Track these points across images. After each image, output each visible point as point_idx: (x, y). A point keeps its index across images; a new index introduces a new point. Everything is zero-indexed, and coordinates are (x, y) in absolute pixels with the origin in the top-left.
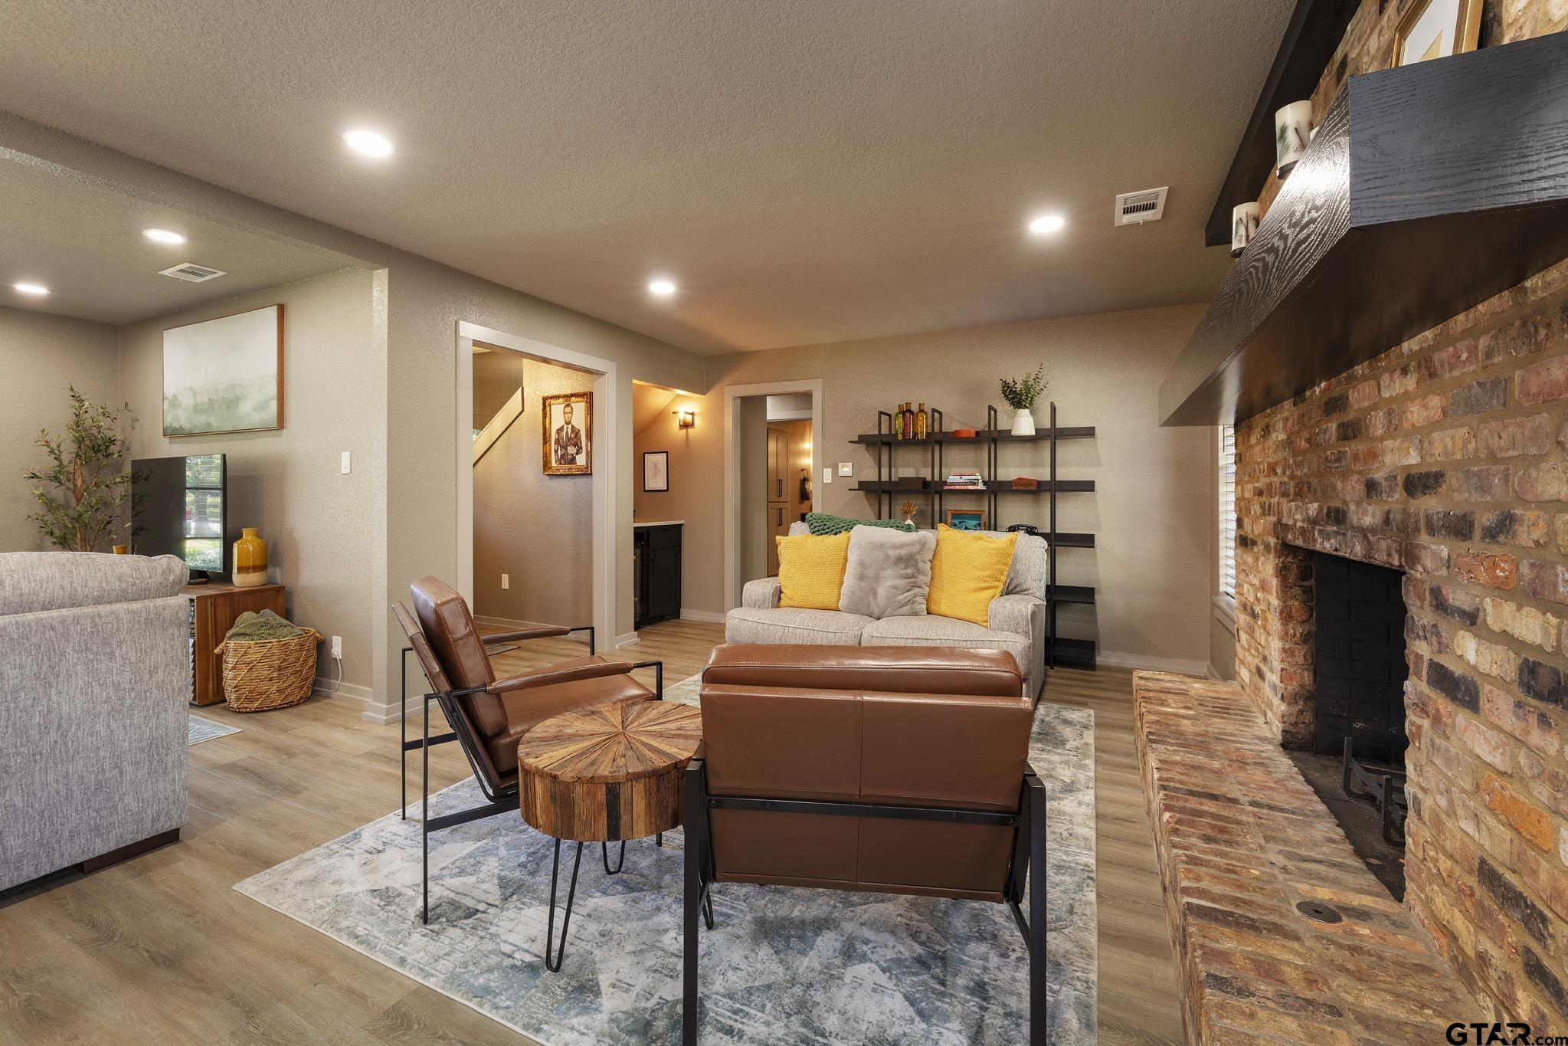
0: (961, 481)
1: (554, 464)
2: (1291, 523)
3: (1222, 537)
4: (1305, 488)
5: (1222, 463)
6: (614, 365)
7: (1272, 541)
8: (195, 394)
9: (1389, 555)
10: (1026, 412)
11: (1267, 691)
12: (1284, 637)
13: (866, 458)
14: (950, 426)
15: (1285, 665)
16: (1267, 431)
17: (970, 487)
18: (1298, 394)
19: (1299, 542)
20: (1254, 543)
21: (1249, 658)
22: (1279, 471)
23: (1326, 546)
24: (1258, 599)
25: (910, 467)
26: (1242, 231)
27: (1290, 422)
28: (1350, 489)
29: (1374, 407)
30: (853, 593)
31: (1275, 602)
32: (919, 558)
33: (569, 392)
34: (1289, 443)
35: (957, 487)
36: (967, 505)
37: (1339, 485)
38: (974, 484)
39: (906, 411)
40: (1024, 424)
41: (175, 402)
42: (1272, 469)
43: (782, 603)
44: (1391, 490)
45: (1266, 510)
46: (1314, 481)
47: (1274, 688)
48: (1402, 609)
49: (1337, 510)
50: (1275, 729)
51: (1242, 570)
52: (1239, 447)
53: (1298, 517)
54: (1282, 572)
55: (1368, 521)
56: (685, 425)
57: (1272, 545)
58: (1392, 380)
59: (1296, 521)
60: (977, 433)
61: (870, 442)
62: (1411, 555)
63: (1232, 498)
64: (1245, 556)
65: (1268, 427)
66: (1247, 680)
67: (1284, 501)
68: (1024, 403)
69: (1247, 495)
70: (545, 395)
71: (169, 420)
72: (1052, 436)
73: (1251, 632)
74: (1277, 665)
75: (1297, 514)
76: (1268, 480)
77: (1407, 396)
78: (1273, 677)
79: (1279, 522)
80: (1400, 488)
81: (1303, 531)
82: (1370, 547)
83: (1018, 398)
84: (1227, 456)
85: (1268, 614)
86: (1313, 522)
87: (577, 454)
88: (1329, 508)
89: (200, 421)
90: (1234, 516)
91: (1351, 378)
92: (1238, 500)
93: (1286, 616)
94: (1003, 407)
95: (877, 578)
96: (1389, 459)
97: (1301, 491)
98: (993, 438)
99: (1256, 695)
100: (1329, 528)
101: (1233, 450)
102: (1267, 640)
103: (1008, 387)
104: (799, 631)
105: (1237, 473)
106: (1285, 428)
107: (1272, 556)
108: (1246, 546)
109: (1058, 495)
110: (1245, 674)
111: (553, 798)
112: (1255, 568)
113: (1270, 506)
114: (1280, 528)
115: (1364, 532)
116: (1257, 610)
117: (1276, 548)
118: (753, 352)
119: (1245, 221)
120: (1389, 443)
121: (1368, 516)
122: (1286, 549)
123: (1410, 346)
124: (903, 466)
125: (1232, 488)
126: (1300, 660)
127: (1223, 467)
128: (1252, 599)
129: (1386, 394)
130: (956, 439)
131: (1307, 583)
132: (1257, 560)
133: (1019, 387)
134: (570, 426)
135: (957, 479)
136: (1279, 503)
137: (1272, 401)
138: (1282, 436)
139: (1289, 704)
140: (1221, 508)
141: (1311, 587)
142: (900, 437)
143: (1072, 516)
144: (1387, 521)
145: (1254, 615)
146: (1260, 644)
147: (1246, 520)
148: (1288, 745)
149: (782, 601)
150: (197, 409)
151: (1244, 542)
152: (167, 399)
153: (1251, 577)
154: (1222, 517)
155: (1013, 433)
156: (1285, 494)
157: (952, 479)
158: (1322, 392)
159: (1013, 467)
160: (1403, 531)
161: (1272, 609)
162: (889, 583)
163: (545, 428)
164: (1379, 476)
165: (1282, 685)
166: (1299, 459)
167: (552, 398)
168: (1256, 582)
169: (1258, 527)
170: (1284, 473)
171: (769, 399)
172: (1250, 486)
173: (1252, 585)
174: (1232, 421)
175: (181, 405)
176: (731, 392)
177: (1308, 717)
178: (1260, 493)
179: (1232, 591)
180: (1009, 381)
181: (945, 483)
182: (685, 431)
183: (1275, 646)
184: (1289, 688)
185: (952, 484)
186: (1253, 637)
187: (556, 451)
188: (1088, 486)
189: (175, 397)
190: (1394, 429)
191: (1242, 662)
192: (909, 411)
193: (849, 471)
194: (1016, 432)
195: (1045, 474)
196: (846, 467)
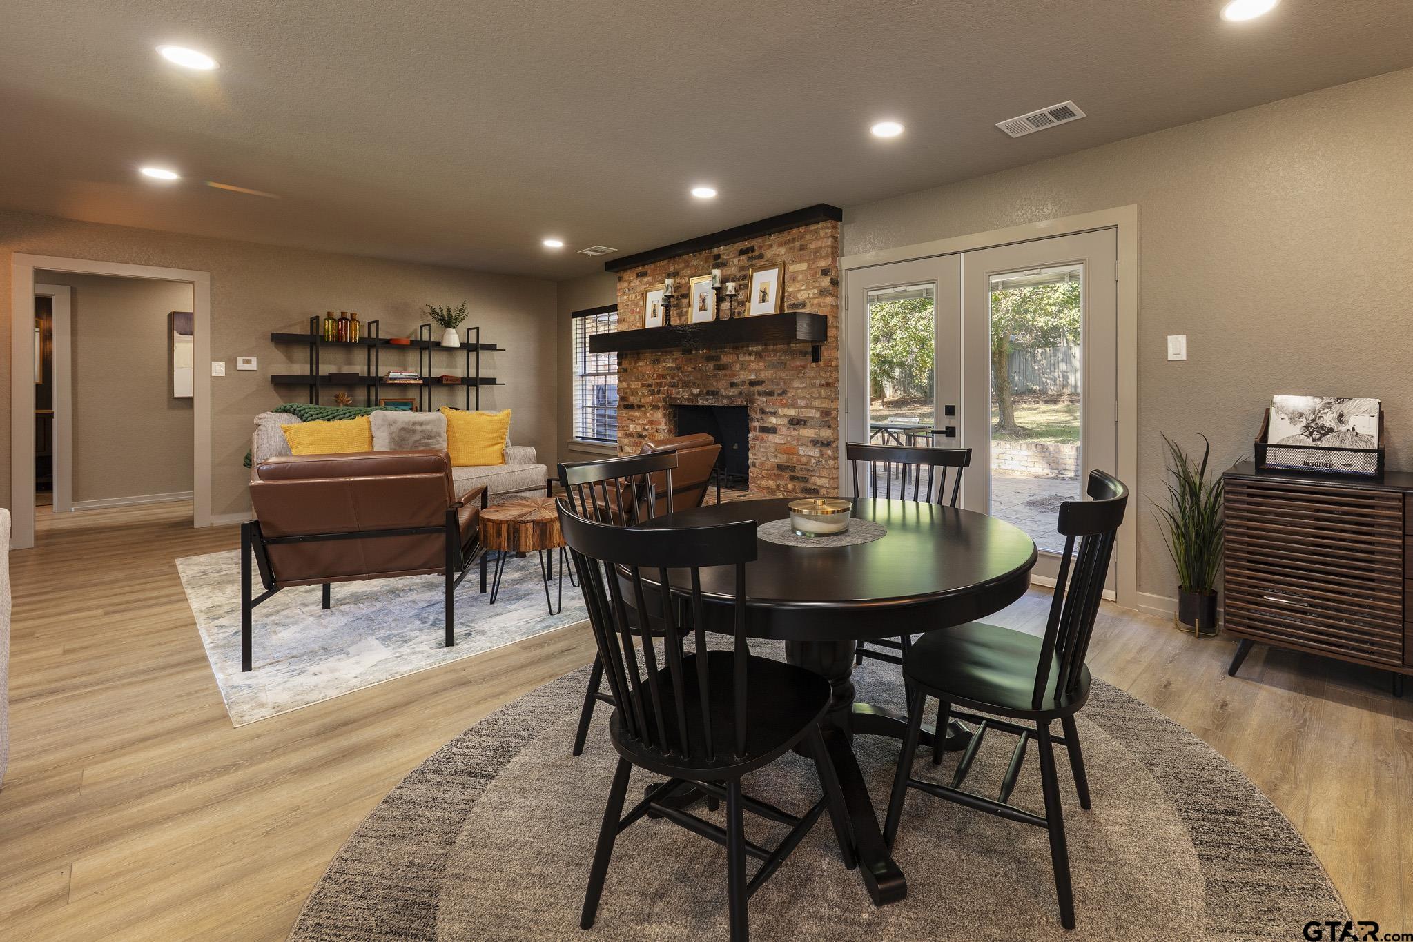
0: (402, 377)
2: (679, 396)
4: (691, 384)
7: (661, 404)
9: (743, 403)
10: (453, 331)
13: (280, 353)
17: (409, 382)
18: (687, 352)
19: (686, 403)
20: (642, 406)
22: (668, 377)
24: (645, 429)
25: (330, 363)
27: (678, 361)
29: (734, 362)
31: (664, 427)
35: (401, 382)
36: (401, 395)
38: (413, 380)
39: (337, 319)
40: (453, 338)
42: (661, 376)
45: (656, 392)
49: (713, 391)
51: (627, 419)
52: (623, 366)
54: (669, 415)
55: (730, 394)
57: (662, 406)
58: (744, 356)
59: (683, 396)
60: (412, 342)
61: (282, 340)
62: (751, 401)
64: (631, 413)
65: (658, 360)
67: (673, 389)
68: (452, 325)
69: (632, 387)
72: (477, 348)
73: (637, 444)
76: (657, 381)
77: (750, 361)
79: (668, 397)
80: (747, 385)
81: (688, 399)
82: (731, 401)
83: (448, 322)
85: (656, 434)
86: (695, 396)
88: (708, 391)
91: (723, 352)
94: (437, 326)
98: (425, 346)
100: (707, 397)
107: (660, 411)
108: (632, 408)
112: (643, 417)
113: (659, 390)
115: (728, 398)
116: (645, 433)
117: (664, 407)
120: (742, 372)
122: (671, 407)
123: (752, 348)
128: (638, 430)
129: (741, 359)
132: (646, 413)
135: (398, 375)
136: (668, 390)
144: (740, 394)
145: (641, 437)
151: (629, 407)
153: (638, 421)
155: (442, 345)
157: (392, 375)
158: (704, 353)
160: (748, 396)
161: (661, 431)
164: (737, 381)
168: (645, 422)
169: (647, 399)
172: (637, 383)
173: (639, 424)
178: (649, 386)
181: (385, 378)
185: (394, 379)
188: (491, 382)
193: (253, 366)
194: (445, 344)
195: (460, 372)
196: (248, 362)
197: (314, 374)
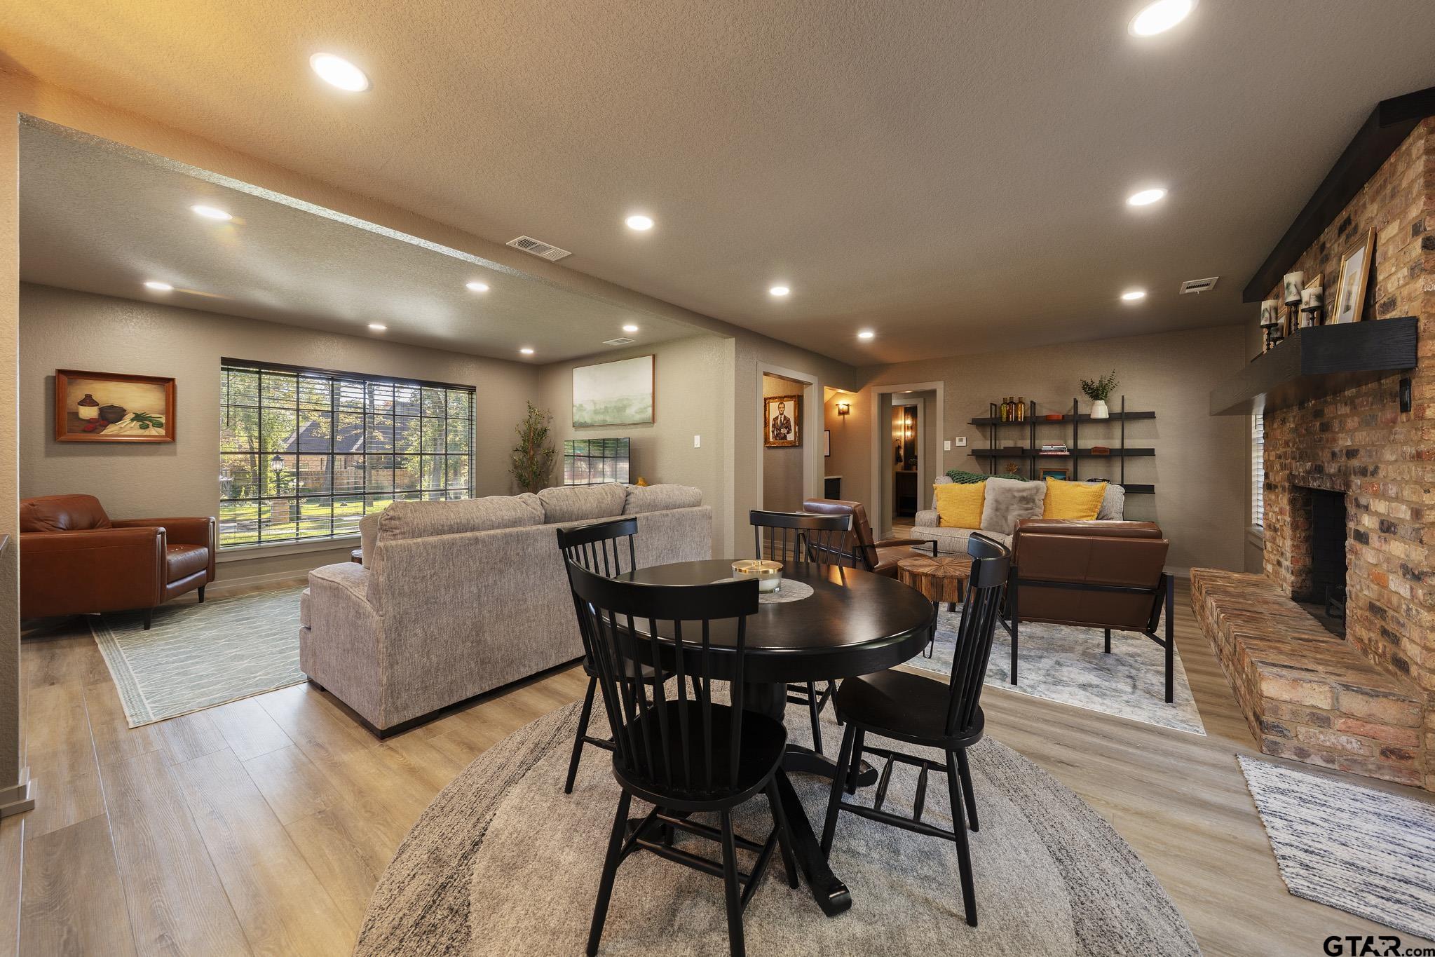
0: (1051, 449)
1: (771, 440)
2: (1297, 473)
3: (1254, 486)
4: (1304, 455)
5: (1254, 436)
6: (816, 378)
7: (1287, 485)
8: (595, 404)
9: (1340, 486)
10: (1102, 402)
11: (1283, 571)
12: (1293, 538)
13: (976, 433)
14: (1043, 411)
15: (1294, 554)
16: (1284, 421)
17: (1059, 453)
18: (1301, 405)
19: (1302, 484)
20: (1276, 487)
21: (1272, 557)
22: (1291, 445)
23: (1314, 485)
24: (1278, 520)
25: (1010, 439)
26: (1267, 315)
27: (1297, 418)
28: (1326, 455)
29: (1335, 418)
30: (991, 519)
31: (1288, 519)
32: (1036, 498)
33: (783, 396)
34: (1296, 430)
35: (1050, 453)
36: (1054, 466)
37: (1320, 454)
38: (1062, 451)
39: (1010, 403)
40: (1101, 410)
41: (581, 408)
42: (1287, 443)
43: (942, 524)
44: (1341, 456)
45: (1283, 467)
46: (1309, 451)
47: (1287, 569)
48: (1345, 509)
49: (1320, 466)
50: (1287, 592)
51: (1268, 504)
52: (1267, 428)
53: (1301, 470)
54: (1292, 502)
55: (1332, 471)
56: (842, 413)
57: (1287, 487)
58: (1341, 407)
59: (1299, 473)
60: (1063, 416)
61: (979, 423)
62: (1348, 485)
63: (1261, 460)
64: (1270, 496)
65: (1284, 419)
66: (1271, 571)
67: (1293, 462)
68: (1100, 396)
69: (1271, 459)
70: (766, 396)
71: (576, 418)
72: (1121, 418)
73: (1273, 540)
74: (1289, 555)
75: (1301, 468)
76: (1284, 450)
77: (1346, 415)
78: (1286, 563)
79: (1291, 473)
80: (1344, 456)
81: (1303, 478)
82: (1333, 483)
83: (1096, 393)
84: (1258, 432)
85: (1285, 528)
86: (1308, 472)
87: (788, 433)
88: (1316, 465)
89: (599, 418)
90: (1262, 472)
91: (1326, 402)
92: (1265, 462)
93: (1295, 527)
94: (1083, 399)
95: (1007, 509)
96: (1340, 442)
97: (1302, 457)
98: (1078, 420)
99: (1276, 577)
100: (1316, 476)
101: (1261, 428)
102: (1283, 543)
103: (1088, 385)
104: (961, 540)
105: (1265, 445)
106: (1294, 421)
107: (1286, 494)
108: (1271, 489)
109: (1125, 458)
110: (1269, 568)
111: (932, 584)
112: (1277, 502)
113: (1285, 464)
114: (1291, 477)
115: (1330, 476)
116: (1278, 526)
117: (1288, 488)
118: (891, 364)
119: (1269, 310)
120: (1340, 435)
121: (1332, 469)
122: (1295, 488)
123: (1348, 393)
124: (1005, 439)
125: (1261, 453)
126: (1304, 551)
127: (1255, 439)
128: (1274, 521)
129: (1339, 413)
130: (1048, 421)
131: (1309, 508)
132: (1278, 497)
133: (1096, 384)
134: (783, 416)
135: (1049, 448)
136: (1290, 463)
137: (1287, 405)
138: (1292, 426)
139: (1296, 576)
140: (1254, 467)
141: (1311, 510)
142: (1004, 420)
143: (1137, 472)
144: (1339, 471)
145: (1276, 530)
146: (1279, 546)
147: (1271, 474)
148: (1295, 598)
149: (941, 524)
150: (596, 412)
151: (1269, 487)
152: (576, 406)
153: (1274, 508)
154: (1254, 473)
155: (1092, 417)
156: (1294, 458)
157: (1044, 448)
158: (1313, 405)
159: (1090, 439)
160: (1345, 474)
161: (1286, 523)
162: (1016, 513)
163: (765, 417)
164: (1337, 450)
165: (1292, 566)
166: (1302, 439)
167: (770, 398)
168: (1277, 510)
169: (1279, 477)
170: (1293, 446)
171: (893, 395)
172: (1273, 453)
173: (1274, 512)
174: (1261, 412)
175: (585, 410)
176: (874, 392)
177: (1308, 583)
178: (1280, 457)
179: (1261, 522)
180: (1090, 383)
181: (1041, 451)
182: (842, 417)
183: (1288, 545)
184: (1297, 567)
185: (1046, 451)
186: (1274, 544)
187: (773, 432)
188: (1150, 452)
189: (581, 405)
190: (1342, 429)
191: (1268, 561)
192: (1012, 402)
193: (964, 443)
194: (1093, 416)
195: (1116, 444)
196: (961, 440)
197: (993, 448)
